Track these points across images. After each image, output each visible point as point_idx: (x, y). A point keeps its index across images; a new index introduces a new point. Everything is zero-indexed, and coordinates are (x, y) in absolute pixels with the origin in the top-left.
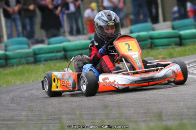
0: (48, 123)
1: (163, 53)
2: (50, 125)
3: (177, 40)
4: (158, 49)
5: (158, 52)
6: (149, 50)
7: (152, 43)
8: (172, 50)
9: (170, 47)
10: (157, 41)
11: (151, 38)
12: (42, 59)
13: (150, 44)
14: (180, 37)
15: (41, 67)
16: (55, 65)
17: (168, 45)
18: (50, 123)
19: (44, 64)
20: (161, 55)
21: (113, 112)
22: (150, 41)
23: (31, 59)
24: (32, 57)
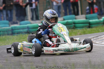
0: (17, 67)
1: (80, 32)
2: (18, 68)
3: (88, 24)
4: (78, 29)
5: (78, 30)
6: (73, 29)
7: (74, 26)
8: (85, 30)
9: (84, 28)
10: (77, 25)
11: (74, 23)
12: (16, 32)
13: (73, 26)
14: (90, 23)
15: (15, 37)
16: (23, 36)
17: (83, 27)
18: (18, 67)
19: (17, 35)
20: (79, 32)
21: (52, 62)
22: (73, 25)
23: (10, 32)
24: (11, 31)
